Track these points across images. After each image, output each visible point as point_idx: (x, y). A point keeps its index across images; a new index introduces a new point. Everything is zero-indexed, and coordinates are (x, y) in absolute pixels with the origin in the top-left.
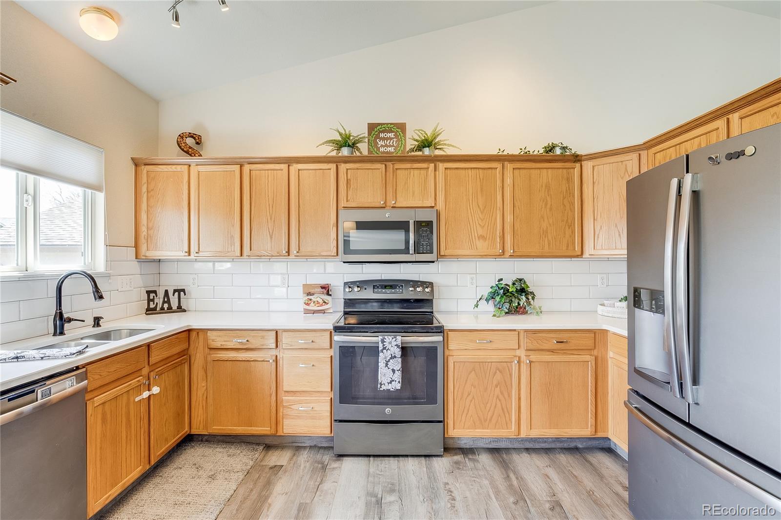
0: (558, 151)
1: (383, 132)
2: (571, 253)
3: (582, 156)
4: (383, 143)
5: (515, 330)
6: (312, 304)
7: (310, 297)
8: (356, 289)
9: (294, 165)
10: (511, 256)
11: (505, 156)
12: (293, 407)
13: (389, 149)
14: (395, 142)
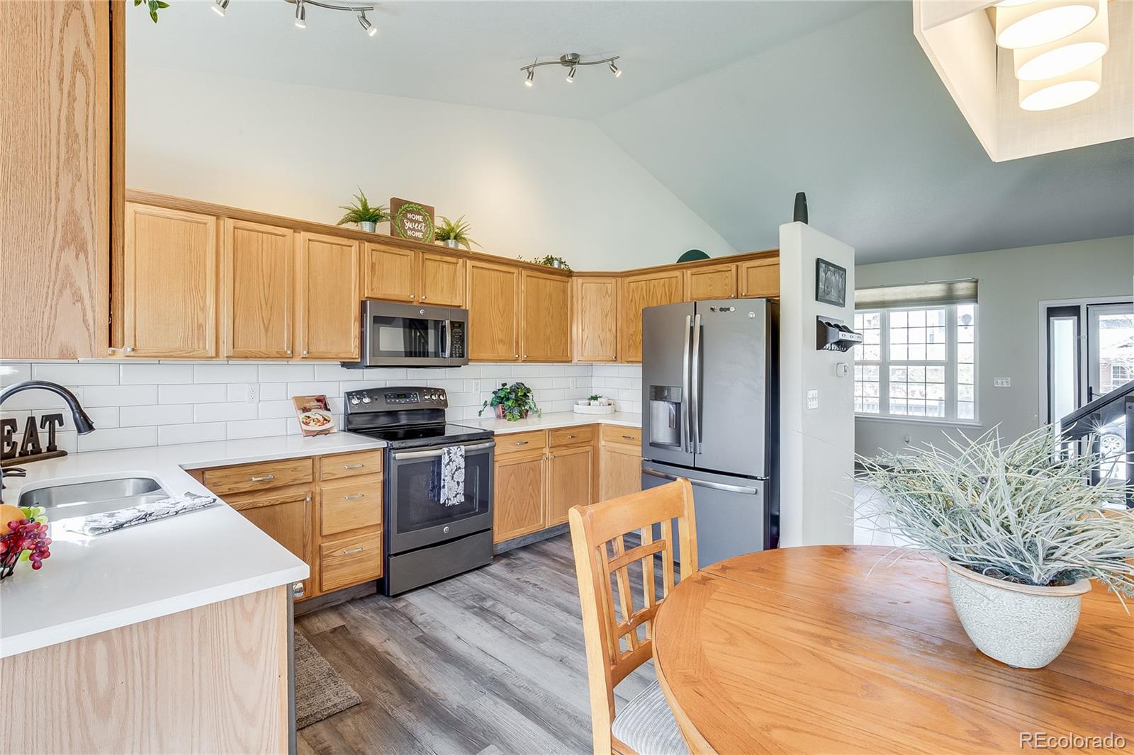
0: (556, 264)
1: (411, 212)
2: (564, 359)
3: (574, 272)
4: (411, 226)
5: (542, 430)
6: (312, 423)
7: (307, 414)
8: (366, 400)
9: (302, 232)
10: (524, 361)
11: (522, 262)
12: (335, 554)
13: (417, 234)
14: (423, 228)
